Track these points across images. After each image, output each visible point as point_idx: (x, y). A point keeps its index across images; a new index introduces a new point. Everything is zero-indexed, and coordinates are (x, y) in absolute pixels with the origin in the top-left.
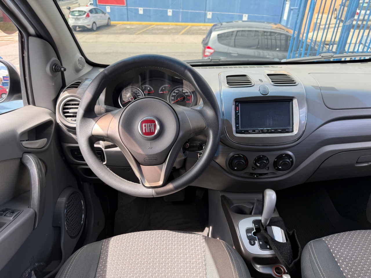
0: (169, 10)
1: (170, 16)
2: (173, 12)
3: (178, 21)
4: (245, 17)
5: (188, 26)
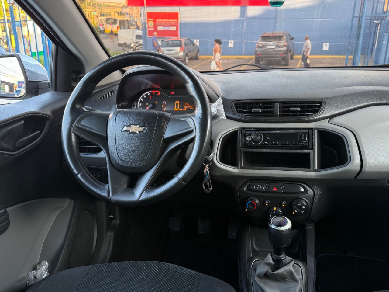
0: (230, 41)
1: (231, 48)
2: (235, 43)
3: (241, 54)
4: (326, 47)
5: (253, 59)
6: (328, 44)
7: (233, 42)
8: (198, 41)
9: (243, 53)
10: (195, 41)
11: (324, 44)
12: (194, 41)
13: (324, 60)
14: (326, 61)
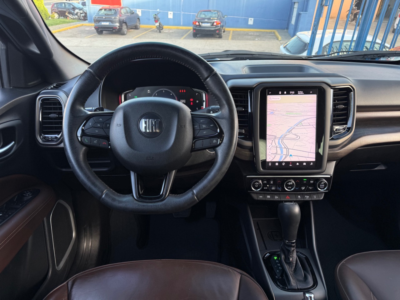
0: (169, 12)
1: (171, 19)
2: (174, 14)
3: (180, 25)
5: (190, 30)
6: (253, 19)
7: (172, 13)
8: (140, 10)
9: (182, 24)
10: (138, 10)
11: (250, 19)
12: (136, 10)
13: (250, 33)
14: (252, 34)
